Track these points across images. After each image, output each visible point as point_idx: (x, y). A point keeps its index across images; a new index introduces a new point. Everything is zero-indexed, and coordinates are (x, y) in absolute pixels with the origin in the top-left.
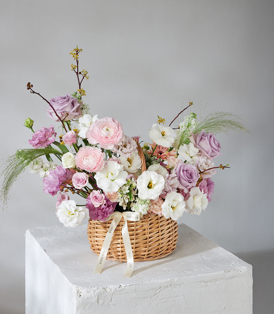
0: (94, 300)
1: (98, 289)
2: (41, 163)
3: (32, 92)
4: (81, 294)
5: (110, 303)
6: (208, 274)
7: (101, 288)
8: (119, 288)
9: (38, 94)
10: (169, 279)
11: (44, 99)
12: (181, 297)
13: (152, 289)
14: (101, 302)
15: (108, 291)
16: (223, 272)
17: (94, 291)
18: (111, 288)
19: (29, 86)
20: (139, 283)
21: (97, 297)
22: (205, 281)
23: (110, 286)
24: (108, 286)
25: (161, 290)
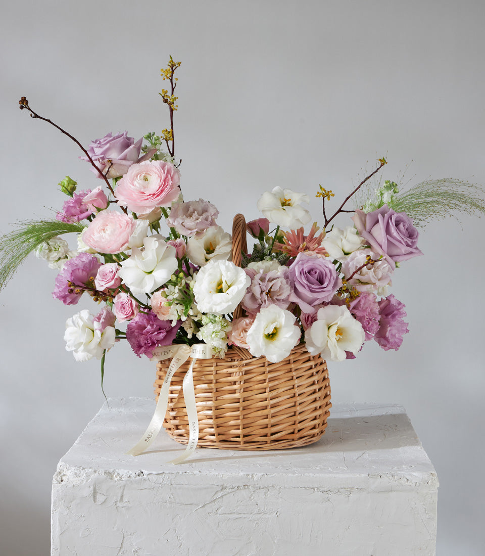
0: (88, 492)
1: (95, 472)
2: (62, 250)
3: (33, 115)
4: (64, 478)
5: (119, 504)
6: (330, 475)
7: (102, 471)
8: (138, 477)
9: (49, 121)
10: (242, 474)
11: (63, 131)
12: (270, 516)
13: (206, 488)
14: (100, 498)
15: (116, 479)
16: (363, 475)
17: (88, 476)
18: (121, 474)
19: (24, 103)
20: (179, 473)
21: (92, 488)
22: (322, 489)
23: (122, 470)
24: (117, 470)
25: (226, 494)
